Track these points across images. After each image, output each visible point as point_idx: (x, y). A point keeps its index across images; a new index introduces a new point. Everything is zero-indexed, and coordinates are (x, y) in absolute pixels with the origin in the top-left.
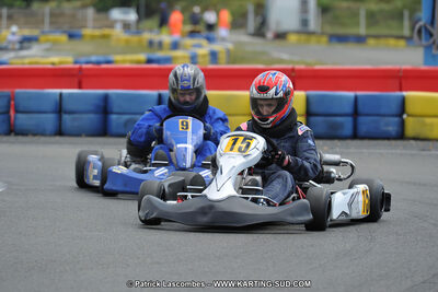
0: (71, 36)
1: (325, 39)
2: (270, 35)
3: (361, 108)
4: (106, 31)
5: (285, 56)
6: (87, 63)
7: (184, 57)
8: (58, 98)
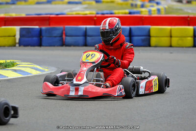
0: (97, 2)
2: (184, 2)
5: (190, 11)
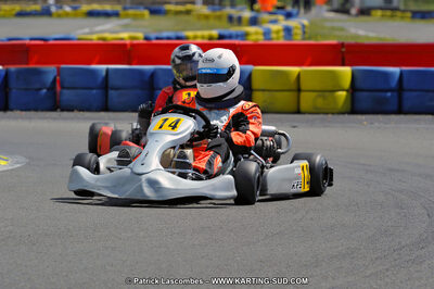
0: (153, 12)
1: (409, 14)
2: (353, 11)
3: (405, 85)
4: (189, 7)
5: (361, 32)
6: (157, 39)
7: (257, 33)
8: (104, 73)
